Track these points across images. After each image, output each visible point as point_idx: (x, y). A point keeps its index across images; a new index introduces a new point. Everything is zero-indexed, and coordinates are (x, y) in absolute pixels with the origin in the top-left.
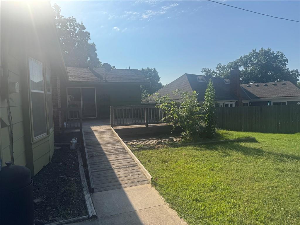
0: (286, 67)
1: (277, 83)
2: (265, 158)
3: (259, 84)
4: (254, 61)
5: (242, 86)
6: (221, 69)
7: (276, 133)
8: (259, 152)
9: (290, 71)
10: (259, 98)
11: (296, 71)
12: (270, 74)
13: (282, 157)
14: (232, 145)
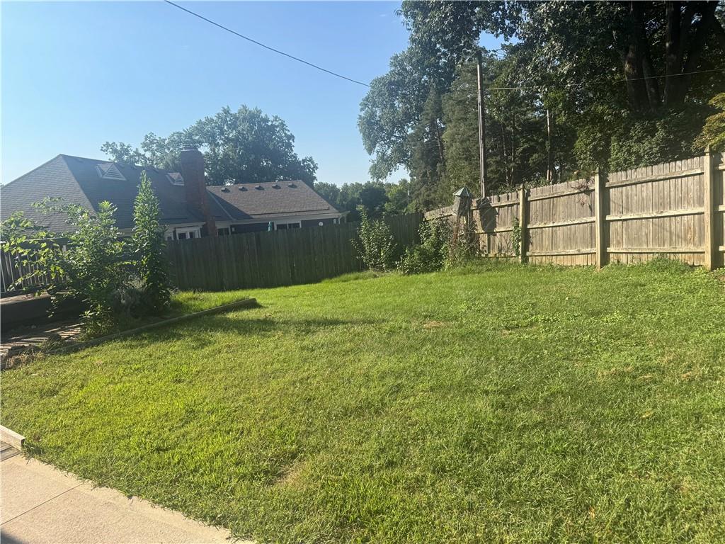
0: (292, 150)
1: (280, 184)
2: (280, 333)
3: (247, 186)
4: (229, 134)
5: (211, 189)
6: (154, 147)
7: (290, 285)
8: (266, 326)
9: (301, 160)
10: (248, 217)
11: (310, 161)
12: (265, 164)
13: (309, 325)
14: (211, 320)
